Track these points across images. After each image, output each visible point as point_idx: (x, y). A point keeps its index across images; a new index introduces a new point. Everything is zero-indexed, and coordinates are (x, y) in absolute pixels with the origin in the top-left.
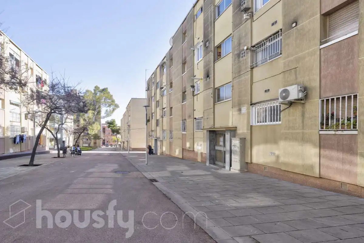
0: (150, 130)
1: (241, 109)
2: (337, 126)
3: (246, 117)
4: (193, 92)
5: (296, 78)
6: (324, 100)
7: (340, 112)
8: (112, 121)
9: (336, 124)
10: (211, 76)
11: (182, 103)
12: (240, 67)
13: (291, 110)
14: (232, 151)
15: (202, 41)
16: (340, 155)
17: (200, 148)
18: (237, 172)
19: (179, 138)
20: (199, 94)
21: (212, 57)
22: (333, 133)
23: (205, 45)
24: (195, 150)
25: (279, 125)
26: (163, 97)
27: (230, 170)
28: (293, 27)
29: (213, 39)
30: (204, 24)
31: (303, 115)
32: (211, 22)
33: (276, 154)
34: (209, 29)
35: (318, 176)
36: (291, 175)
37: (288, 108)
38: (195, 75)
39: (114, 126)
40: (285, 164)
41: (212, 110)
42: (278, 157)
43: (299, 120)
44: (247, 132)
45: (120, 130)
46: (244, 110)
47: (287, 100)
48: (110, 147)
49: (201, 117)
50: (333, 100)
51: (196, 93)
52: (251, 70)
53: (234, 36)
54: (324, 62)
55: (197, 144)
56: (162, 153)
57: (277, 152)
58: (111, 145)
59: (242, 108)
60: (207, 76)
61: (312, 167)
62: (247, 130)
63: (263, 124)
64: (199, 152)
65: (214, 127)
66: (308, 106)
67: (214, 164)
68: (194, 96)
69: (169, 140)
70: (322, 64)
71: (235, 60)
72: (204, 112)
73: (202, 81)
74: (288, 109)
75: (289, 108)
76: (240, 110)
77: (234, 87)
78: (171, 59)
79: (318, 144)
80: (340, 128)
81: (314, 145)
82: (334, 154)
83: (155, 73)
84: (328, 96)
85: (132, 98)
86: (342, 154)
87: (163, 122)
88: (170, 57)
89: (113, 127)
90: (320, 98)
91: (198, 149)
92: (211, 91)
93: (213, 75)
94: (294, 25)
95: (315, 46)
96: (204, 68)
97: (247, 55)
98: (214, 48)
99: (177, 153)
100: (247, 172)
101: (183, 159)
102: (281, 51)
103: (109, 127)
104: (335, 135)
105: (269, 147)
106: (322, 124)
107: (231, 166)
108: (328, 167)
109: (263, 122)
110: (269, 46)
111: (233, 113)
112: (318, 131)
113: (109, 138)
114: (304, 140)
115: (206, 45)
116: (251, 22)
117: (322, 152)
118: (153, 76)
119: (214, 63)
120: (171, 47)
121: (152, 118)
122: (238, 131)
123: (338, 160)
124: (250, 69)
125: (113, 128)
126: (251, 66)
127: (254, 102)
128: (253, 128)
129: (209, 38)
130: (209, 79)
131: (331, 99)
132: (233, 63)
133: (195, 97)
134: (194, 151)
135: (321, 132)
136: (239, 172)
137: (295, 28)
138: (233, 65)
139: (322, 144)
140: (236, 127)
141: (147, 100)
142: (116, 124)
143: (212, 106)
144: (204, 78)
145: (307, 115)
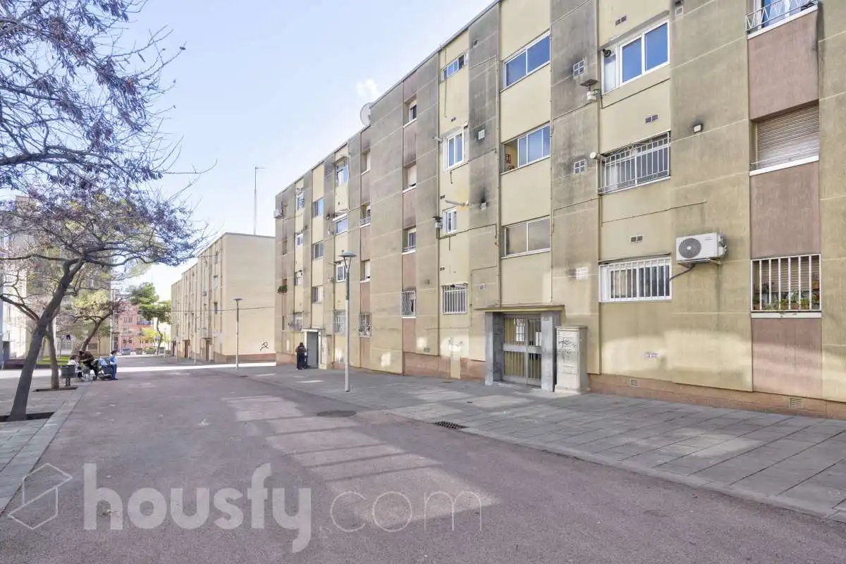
0: (289, 311)
1: (574, 270)
2: (785, 304)
3: (588, 287)
4: (438, 230)
5: (703, 221)
6: (758, 262)
7: (789, 283)
8: (147, 288)
9: (782, 301)
10: (493, 200)
11: (403, 252)
12: (571, 190)
13: (694, 275)
14: (558, 353)
15: (466, 127)
16: (791, 352)
17: (456, 349)
18: (575, 393)
19: (393, 330)
20: (455, 235)
21: (497, 162)
22: (778, 315)
23: (474, 135)
24: (442, 353)
25: (668, 301)
26: (337, 237)
27: (554, 391)
28: (695, 133)
29: (497, 127)
30: (472, 92)
31: (718, 286)
32: (492, 91)
33: (659, 356)
34: (487, 104)
35: (750, 390)
36: (693, 392)
37: (685, 272)
38: (441, 195)
39: (152, 301)
40: (681, 372)
41: (497, 269)
42: (663, 360)
43: (710, 293)
44: (592, 315)
45: (169, 311)
46: (582, 272)
47: (694, 258)
48: (133, 355)
49: (463, 285)
50: (775, 261)
51: (443, 232)
52: (599, 199)
53: (555, 129)
54: (758, 198)
55: (450, 341)
56: (333, 365)
57: (661, 352)
58: (139, 351)
59: (577, 269)
60: (479, 199)
61: (738, 375)
62: (592, 311)
63: (629, 299)
64: (456, 358)
65: (501, 305)
66: (727, 270)
67: (502, 380)
68: (439, 238)
69: (360, 335)
70: (755, 202)
71: (556, 175)
72: (471, 275)
73: (467, 209)
74: (685, 274)
75: (689, 273)
76: (572, 273)
77: (555, 227)
78: (364, 154)
79: (749, 334)
80: (790, 308)
81: (743, 338)
82: (779, 350)
83: (307, 179)
84: (766, 255)
85: (226, 233)
86: (794, 350)
87: (334, 293)
88: (363, 147)
89: (147, 303)
90: (751, 259)
91: (452, 352)
92: (492, 231)
93: (497, 198)
94: (698, 128)
95: (741, 171)
96: (472, 181)
97: (590, 168)
98: (501, 144)
99: (387, 361)
100: (591, 391)
101: (403, 374)
102: (670, 170)
103: (135, 302)
104: (781, 319)
105: (644, 344)
106: (756, 301)
107: (555, 382)
108: (768, 373)
109: (629, 296)
110: (639, 158)
111: (553, 278)
112: (748, 313)
113: (130, 332)
114: (720, 327)
115: (477, 136)
116: (599, 109)
117: (756, 348)
118: (300, 185)
119: (500, 176)
120: (364, 126)
121: (295, 284)
122: (566, 314)
123: (786, 360)
124: (597, 197)
125: (146, 306)
126: (599, 191)
127: (605, 257)
128: (604, 308)
129: (487, 121)
130: (487, 205)
131: (772, 260)
132: (553, 180)
133: (444, 242)
134: (439, 356)
135: (754, 316)
136: (579, 393)
137: (699, 134)
138: (554, 185)
139: (755, 335)
140: (563, 306)
141: (276, 242)
142: (155, 295)
143: (496, 263)
144: (472, 202)
145: (726, 285)
